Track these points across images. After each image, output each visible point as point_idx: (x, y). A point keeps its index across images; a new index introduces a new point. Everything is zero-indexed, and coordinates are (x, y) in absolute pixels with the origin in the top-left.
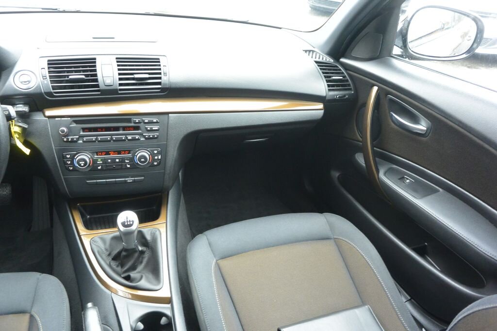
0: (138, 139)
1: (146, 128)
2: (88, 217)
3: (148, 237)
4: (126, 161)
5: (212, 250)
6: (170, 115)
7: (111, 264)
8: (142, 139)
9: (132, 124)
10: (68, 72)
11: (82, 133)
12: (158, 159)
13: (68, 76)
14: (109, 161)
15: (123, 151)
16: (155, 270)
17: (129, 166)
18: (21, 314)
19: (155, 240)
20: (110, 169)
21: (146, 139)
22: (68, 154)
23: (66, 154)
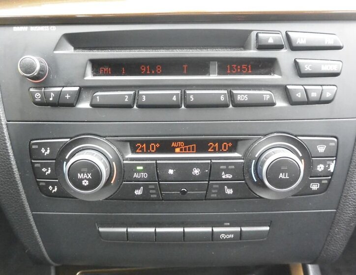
8: (281, 103)
9: (252, 53)
11: (89, 77)
12: (326, 173)
14: (171, 172)
15: (214, 141)
17: (229, 191)
20: (169, 197)
21: (294, 102)
22: (45, 145)
23: (41, 145)
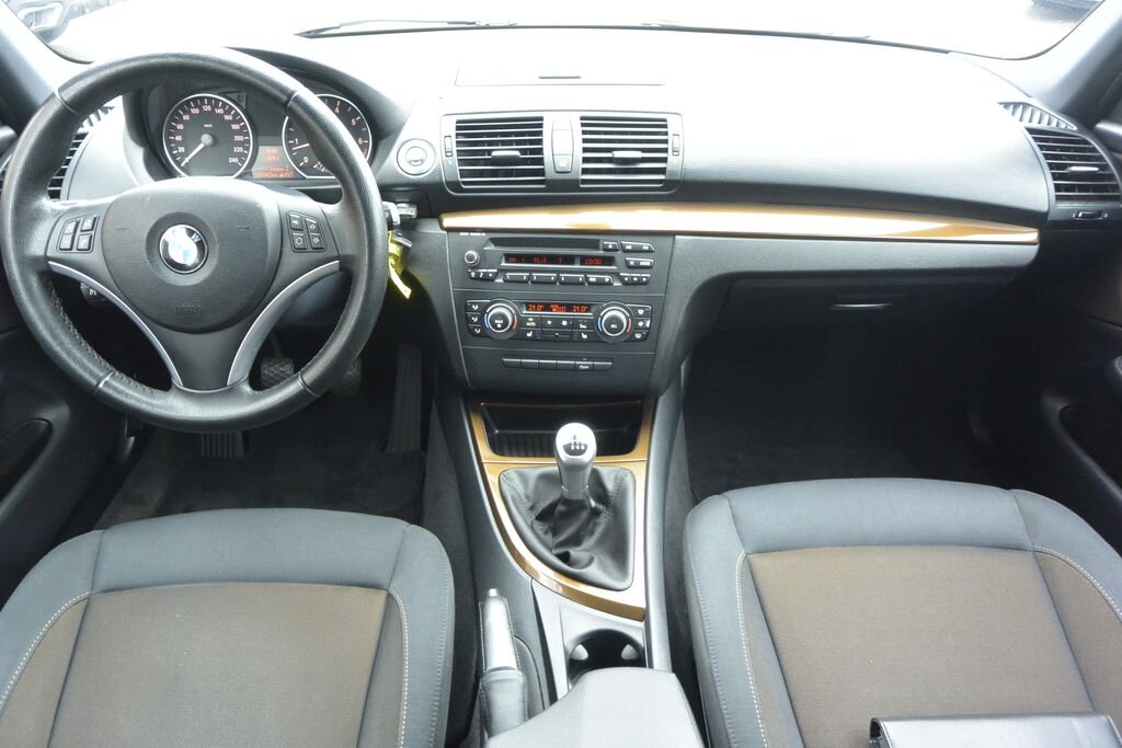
0: (610, 284)
1: (627, 262)
2: (498, 431)
3: (610, 485)
4: (582, 326)
5: (739, 532)
6: (677, 237)
7: (535, 526)
8: (617, 284)
9: (601, 253)
10: (490, 143)
11: (503, 264)
12: (644, 328)
13: (489, 152)
14: (549, 322)
15: (577, 305)
16: (618, 551)
17: (585, 336)
18: (373, 590)
19: (622, 491)
20: (548, 339)
21: (625, 283)
22: (475, 303)
23: (472, 303)
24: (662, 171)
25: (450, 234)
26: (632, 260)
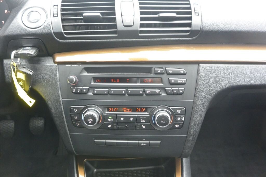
0: (159, 94)
1: (170, 81)
2: (95, 170)
4: (142, 121)
6: (201, 65)
8: (163, 94)
9: (153, 75)
12: (181, 121)
13: (82, 14)
14: (122, 119)
15: (138, 108)
17: (144, 127)
20: (121, 128)
21: (168, 94)
22: (76, 108)
23: (74, 108)
24: (189, 25)
25: (60, 66)
26: (173, 79)
